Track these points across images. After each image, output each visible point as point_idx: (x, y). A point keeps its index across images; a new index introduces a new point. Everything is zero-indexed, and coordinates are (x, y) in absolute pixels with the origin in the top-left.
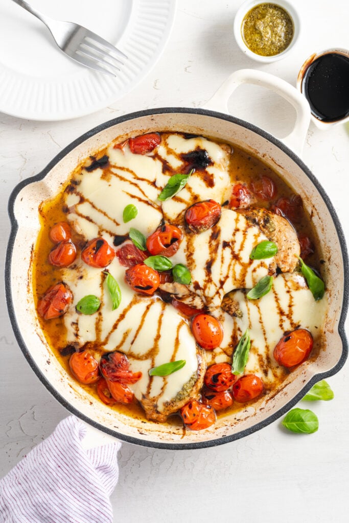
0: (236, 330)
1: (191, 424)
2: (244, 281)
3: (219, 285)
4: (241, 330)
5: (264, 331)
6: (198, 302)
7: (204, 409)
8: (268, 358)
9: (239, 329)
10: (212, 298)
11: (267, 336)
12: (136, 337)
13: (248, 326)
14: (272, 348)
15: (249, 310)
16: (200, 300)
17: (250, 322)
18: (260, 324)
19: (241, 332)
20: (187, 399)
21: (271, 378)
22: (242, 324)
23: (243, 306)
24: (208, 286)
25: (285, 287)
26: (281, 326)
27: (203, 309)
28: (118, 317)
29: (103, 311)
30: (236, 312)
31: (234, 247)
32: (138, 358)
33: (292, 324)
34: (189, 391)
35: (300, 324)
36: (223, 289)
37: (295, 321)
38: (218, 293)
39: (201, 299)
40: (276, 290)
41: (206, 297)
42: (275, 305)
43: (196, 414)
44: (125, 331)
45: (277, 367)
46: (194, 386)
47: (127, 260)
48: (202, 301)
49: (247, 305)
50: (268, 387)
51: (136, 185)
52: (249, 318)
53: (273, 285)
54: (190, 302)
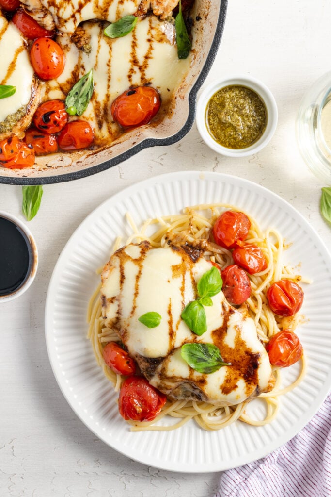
0: (80, 67)
1: (7, 161)
2: (106, 10)
3: (77, 7)
4: (85, 68)
5: (109, 77)
6: (48, 22)
7: (25, 147)
8: (105, 109)
9: (83, 67)
10: (66, 21)
11: (111, 83)
13: (94, 65)
14: (112, 99)
15: (99, 47)
16: (52, 20)
17: (97, 62)
18: (107, 68)
19: (84, 70)
20: (8, 134)
21: (104, 133)
22: (88, 61)
23: (94, 41)
24: (64, 5)
25: (148, 34)
26: (130, 76)
30: (84, 46)
33: (142, 78)
34: (12, 124)
35: (151, 81)
36: (80, 14)
37: (147, 77)
38: (73, 16)
39: (53, 18)
40: (136, 34)
41: (59, 18)
42: (130, 50)
43: (15, 150)
45: (113, 122)
46: (19, 121)
48: (54, 22)
49: (99, 42)
50: (99, 142)
52: (97, 57)
53: (135, 28)
54: (39, 18)
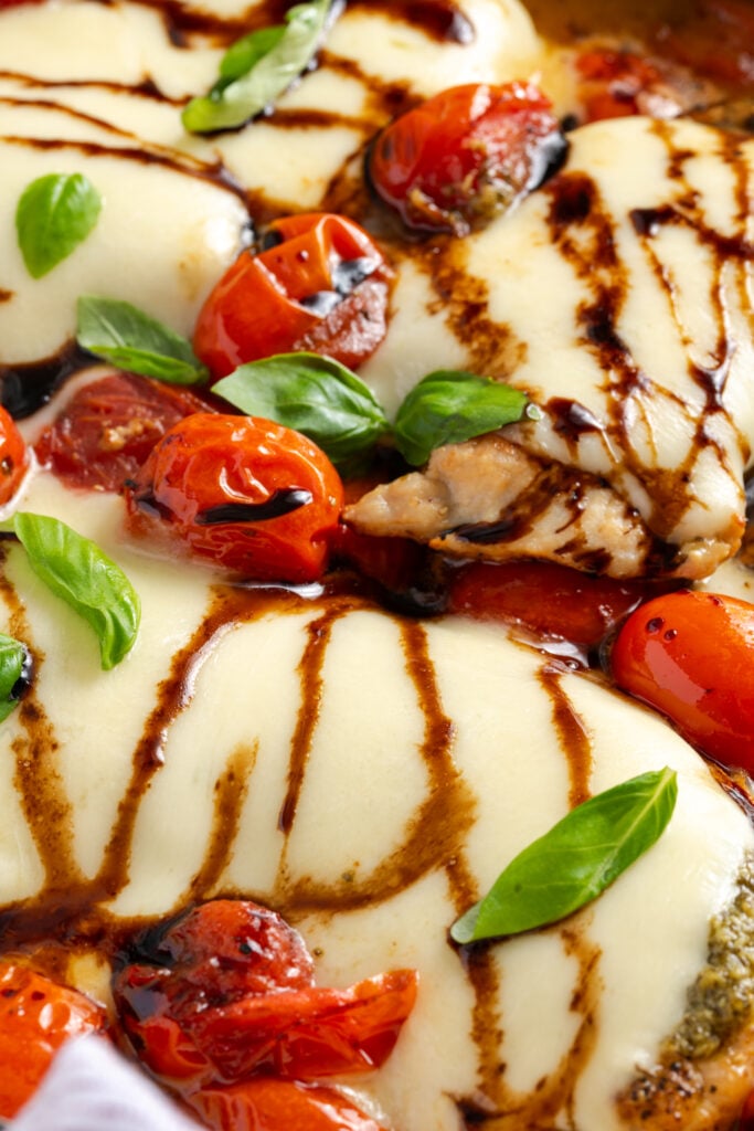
3: (696, 399)
10: (685, 478)
12: (296, 776)
16: (619, 508)
27: (646, 562)
28: (150, 702)
29: (48, 695)
31: (702, 213)
32: (352, 898)
36: (729, 418)
38: (702, 440)
39: (621, 496)
44: (219, 769)
47: (107, 457)
48: (630, 512)
51: (48, 105)
54: (558, 531)
